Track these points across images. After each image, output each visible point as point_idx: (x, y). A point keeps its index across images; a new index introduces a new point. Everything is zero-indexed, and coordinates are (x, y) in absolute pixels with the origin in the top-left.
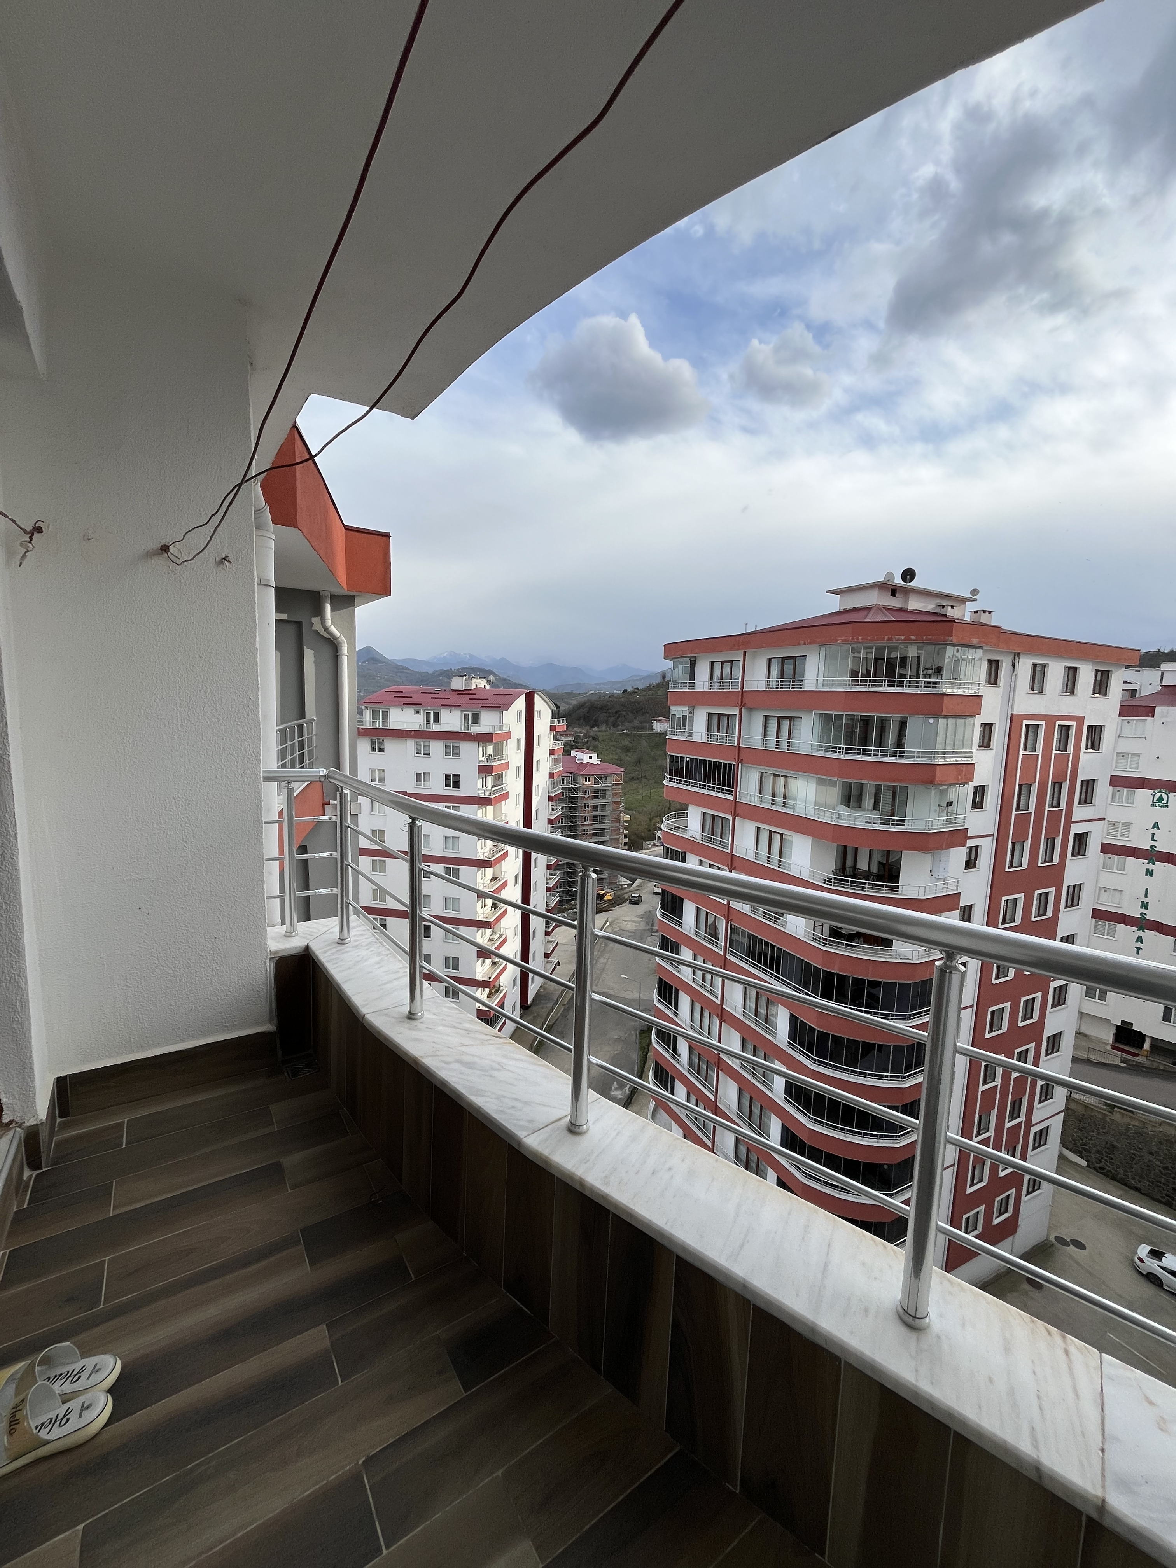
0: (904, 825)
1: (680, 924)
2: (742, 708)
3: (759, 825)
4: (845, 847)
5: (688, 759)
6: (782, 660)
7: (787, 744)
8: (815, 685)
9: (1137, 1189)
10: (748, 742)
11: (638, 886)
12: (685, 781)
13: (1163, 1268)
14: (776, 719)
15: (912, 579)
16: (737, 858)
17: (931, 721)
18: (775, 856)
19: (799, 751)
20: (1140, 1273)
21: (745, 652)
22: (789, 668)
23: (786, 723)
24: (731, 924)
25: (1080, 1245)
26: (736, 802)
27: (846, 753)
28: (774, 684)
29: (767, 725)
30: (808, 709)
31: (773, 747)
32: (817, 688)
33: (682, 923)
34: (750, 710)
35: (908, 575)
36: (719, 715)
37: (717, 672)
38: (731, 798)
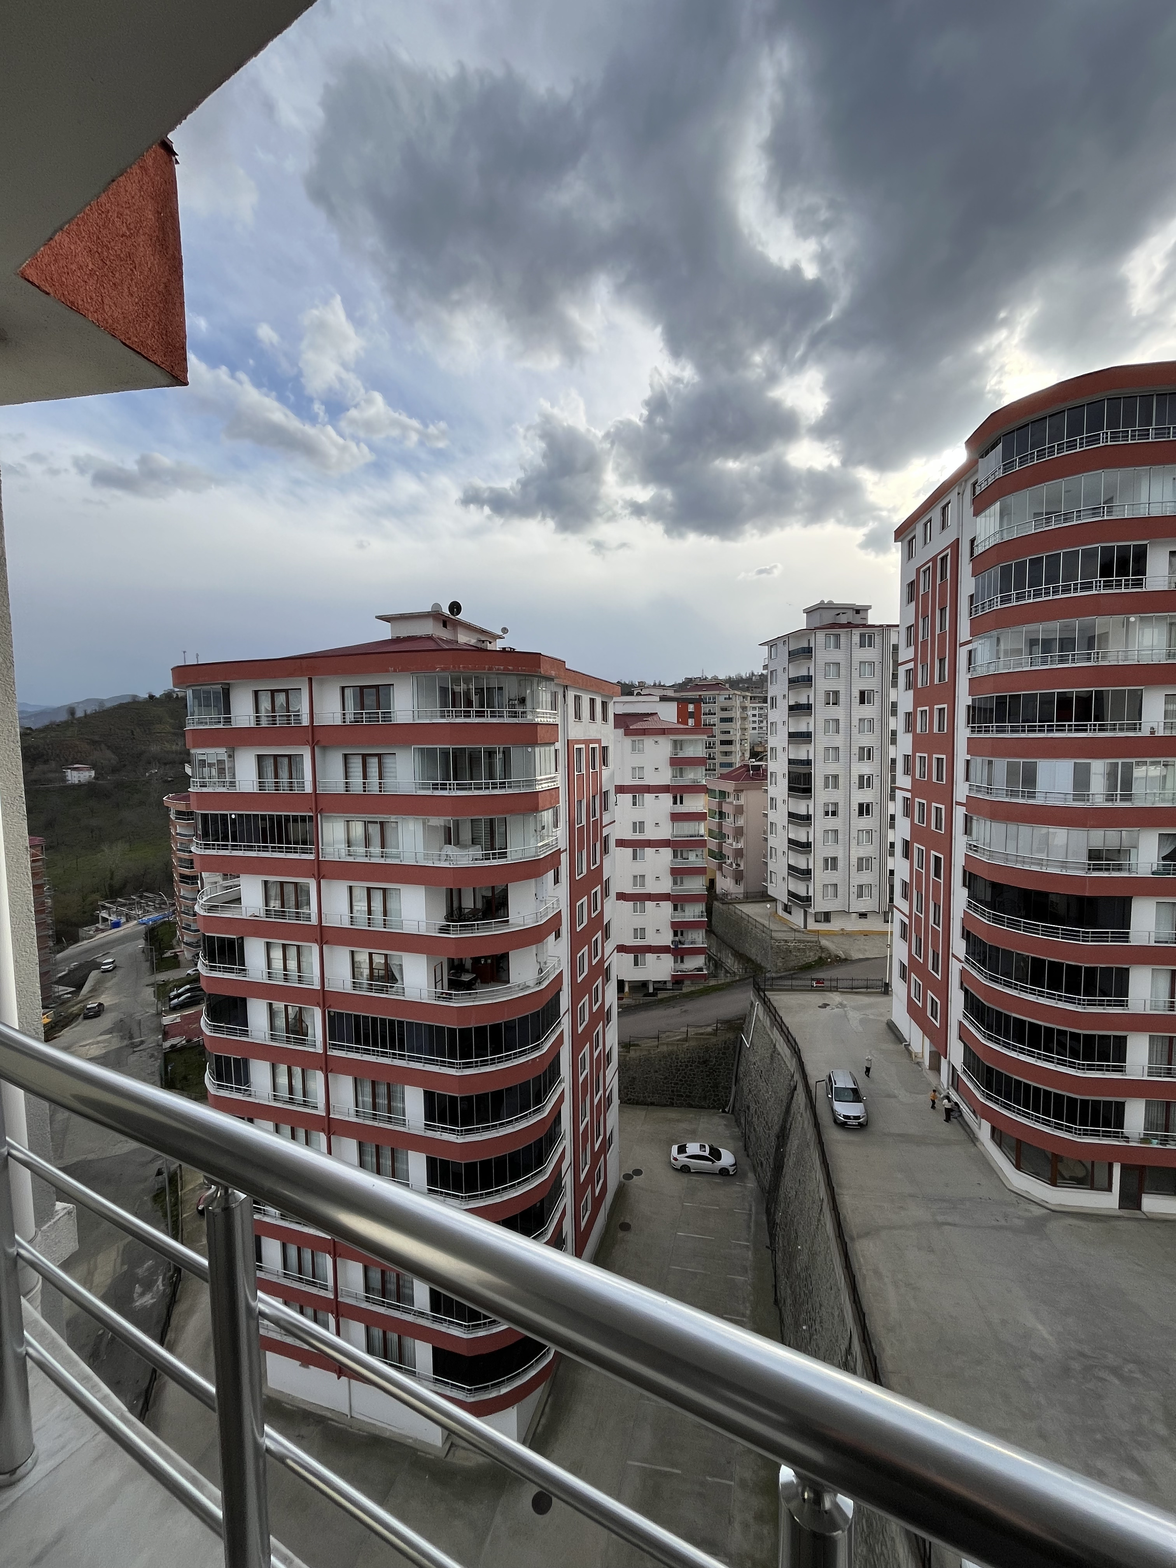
0: (506, 857)
1: (245, 1033)
2: (314, 747)
3: (351, 883)
4: (451, 890)
5: (233, 816)
6: (360, 689)
7: (378, 786)
8: (412, 717)
9: (652, 1104)
10: (326, 787)
11: (90, 992)
12: (233, 846)
13: (687, 1157)
14: (360, 757)
15: (459, 612)
16: (327, 929)
17: (530, 749)
18: (378, 915)
19: (396, 792)
20: (676, 1169)
21: (310, 680)
22: (370, 700)
23: (373, 763)
24: (329, 1012)
25: (638, 1172)
26: (319, 861)
27: (457, 789)
28: (350, 718)
29: (348, 765)
30: (405, 743)
31: (360, 791)
32: (414, 720)
33: (247, 1031)
34: (324, 748)
35: (455, 607)
36: (276, 757)
37: (265, 705)
38: (312, 857)
